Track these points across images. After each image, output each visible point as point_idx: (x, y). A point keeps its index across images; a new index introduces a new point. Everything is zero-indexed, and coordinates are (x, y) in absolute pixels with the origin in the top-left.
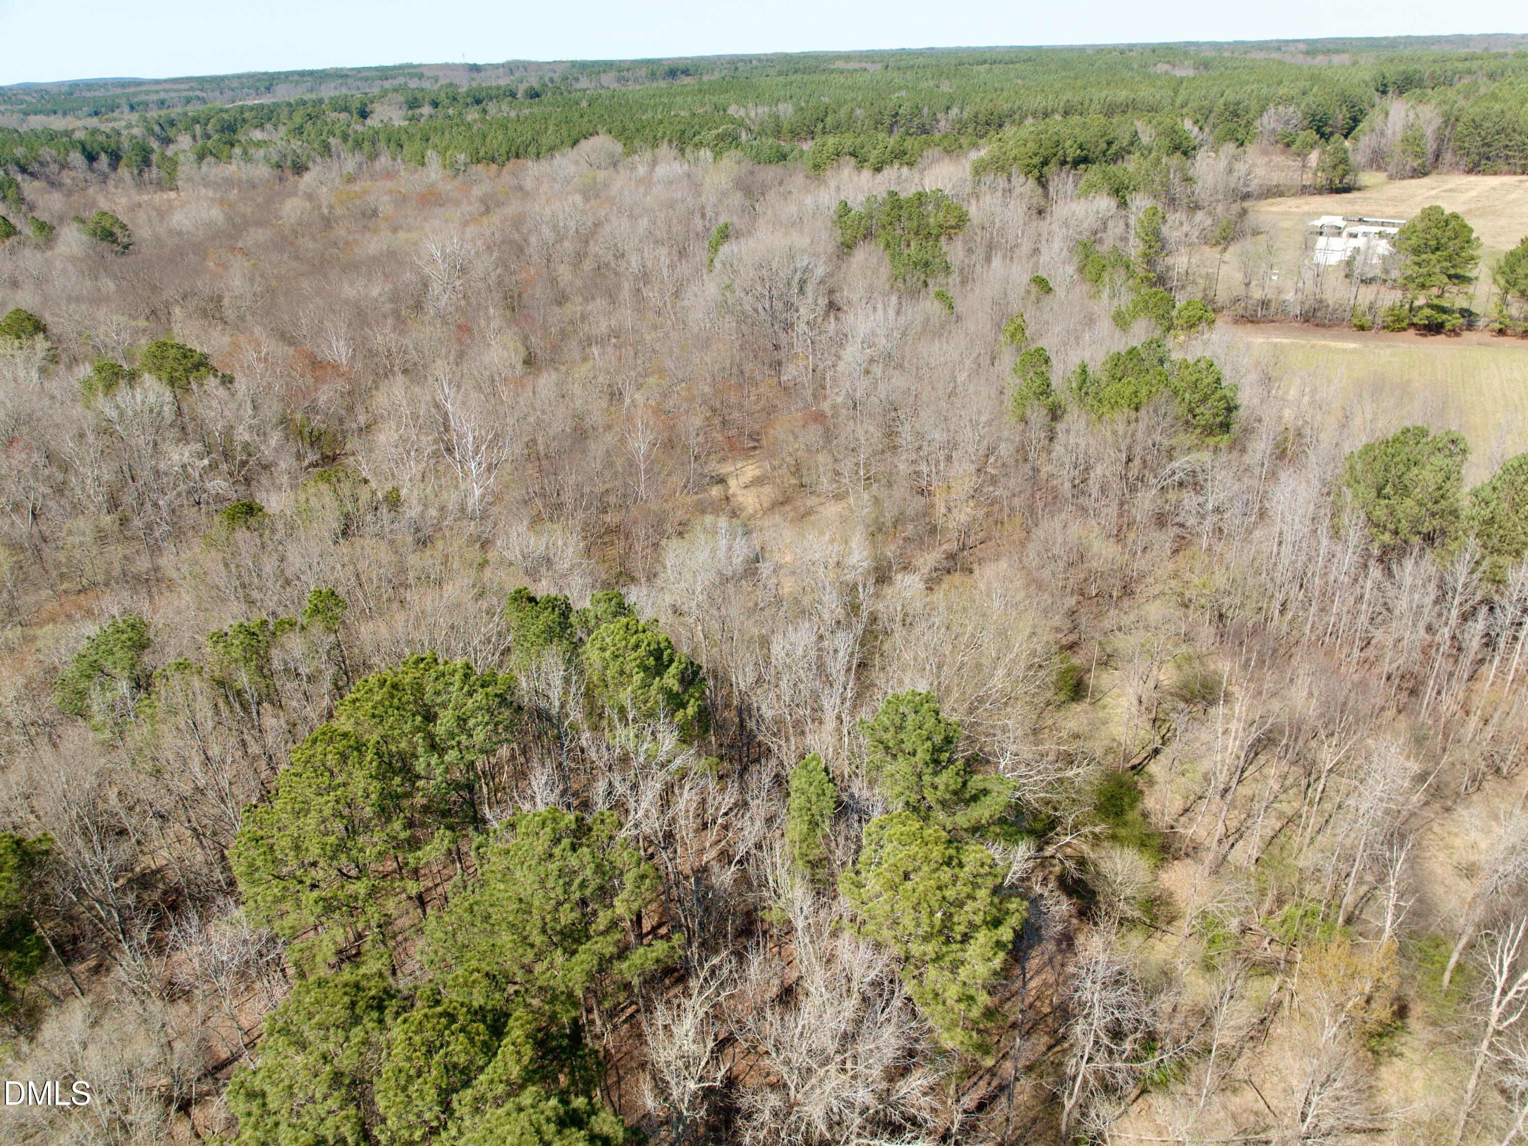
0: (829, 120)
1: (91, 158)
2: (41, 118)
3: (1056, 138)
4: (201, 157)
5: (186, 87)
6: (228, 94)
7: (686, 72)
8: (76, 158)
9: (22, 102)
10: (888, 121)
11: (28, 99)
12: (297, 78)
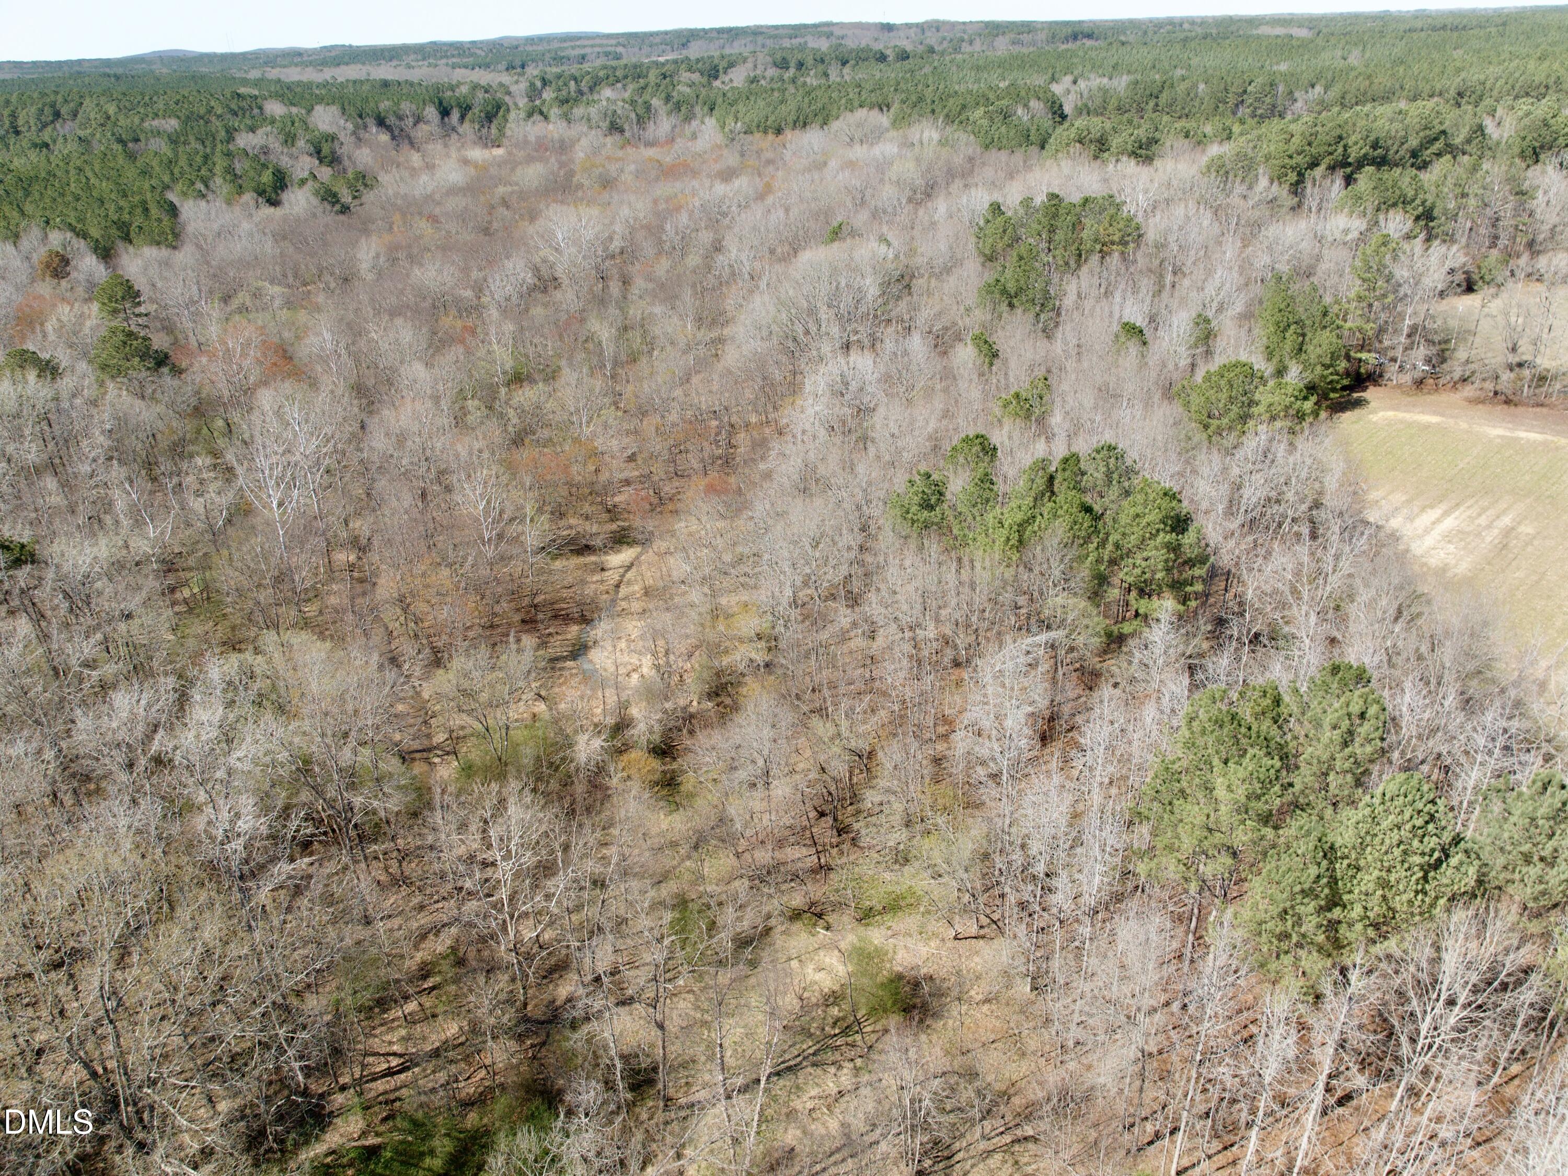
0: (1164, 98)
1: (445, 113)
2: (463, 71)
3: (1338, 132)
4: (530, 115)
5: (614, 42)
6: (646, 49)
7: (1089, 36)
8: (431, 112)
9: (471, 55)
10: (1232, 100)
11: (479, 52)
12: (715, 35)
